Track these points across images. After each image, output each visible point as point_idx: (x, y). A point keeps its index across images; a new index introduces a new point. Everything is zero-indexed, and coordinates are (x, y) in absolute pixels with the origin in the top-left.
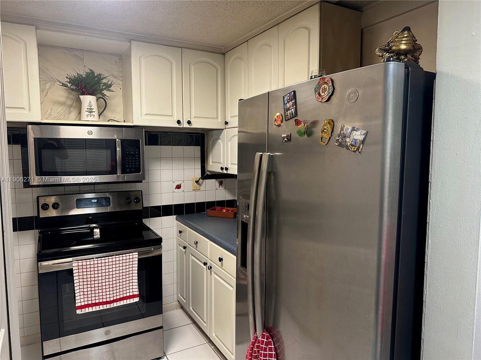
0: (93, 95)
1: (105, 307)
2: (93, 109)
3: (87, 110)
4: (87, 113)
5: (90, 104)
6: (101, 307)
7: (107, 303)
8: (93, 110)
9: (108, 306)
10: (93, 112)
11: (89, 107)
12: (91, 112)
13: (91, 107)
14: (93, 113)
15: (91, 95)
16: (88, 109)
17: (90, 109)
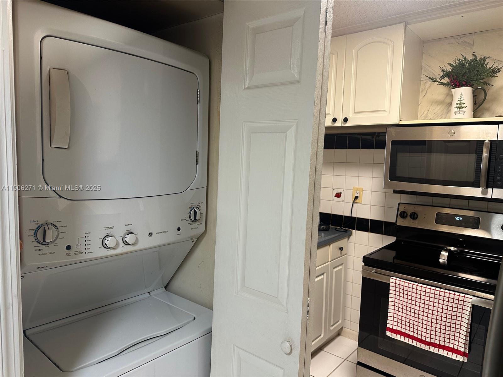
0: (467, 86)
1: (418, 345)
2: (465, 103)
3: (456, 106)
4: (456, 110)
5: (461, 98)
6: (415, 343)
7: (421, 341)
8: (464, 105)
9: (423, 346)
10: (464, 107)
11: (459, 102)
12: (460, 108)
13: (462, 102)
14: (463, 109)
15: (465, 87)
16: (457, 104)
17: (460, 104)
